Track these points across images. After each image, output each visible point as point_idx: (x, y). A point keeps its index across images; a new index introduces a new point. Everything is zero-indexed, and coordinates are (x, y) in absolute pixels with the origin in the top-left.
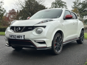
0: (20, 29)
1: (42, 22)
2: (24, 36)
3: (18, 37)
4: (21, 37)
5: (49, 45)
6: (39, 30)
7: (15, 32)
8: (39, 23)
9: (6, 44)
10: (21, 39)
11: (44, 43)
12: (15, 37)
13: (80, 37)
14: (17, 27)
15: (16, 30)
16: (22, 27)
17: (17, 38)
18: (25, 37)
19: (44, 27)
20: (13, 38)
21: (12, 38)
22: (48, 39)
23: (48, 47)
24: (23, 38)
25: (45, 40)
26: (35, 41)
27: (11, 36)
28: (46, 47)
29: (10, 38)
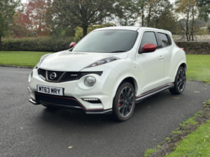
0: (55, 76)
1: (97, 64)
2: (63, 89)
3: (52, 91)
4: (57, 92)
5: (107, 105)
6: (90, 78)
7: (46, 80)
8: (91, 66)
9: (31, 100)
10: (58, 94)
11: (99, 102)
12: (47, 90)
14: (50, 72)
15: (49, 78)
16: (59, 73)
17: (50, 93)
18: (65, 92)
19: (100, 73)
20: (44, 92)
21: (42, 92)
22: (106, 96)
23: (105, 108)
24: (61, 94)
25: (99, 97)
26: (83, 99)
27: (40, 89)
28: (102, 110)
29: (38, 91)
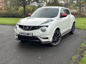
0: (28, 28)
1: (45, 23)
2: (32, 34)
3: (27, 34)
4: (29, 35)
5: (51, 40)
6: (43, 29)
7: (24, 30)
8: (43, 24)
10: (30, 36)
11: (47, 38)
12: (25, 34)
13: (71, 29)
14: (25, 26)
16: (30, 27)
17: (26, 35)
18: (33, 35)
19: (47, 26)
20: (23, 35)
22: (50, 36)
24: (31, 35)
25: (48, 36)
26: (40, 37)
27: (21, 34)
28: (49, 42)
